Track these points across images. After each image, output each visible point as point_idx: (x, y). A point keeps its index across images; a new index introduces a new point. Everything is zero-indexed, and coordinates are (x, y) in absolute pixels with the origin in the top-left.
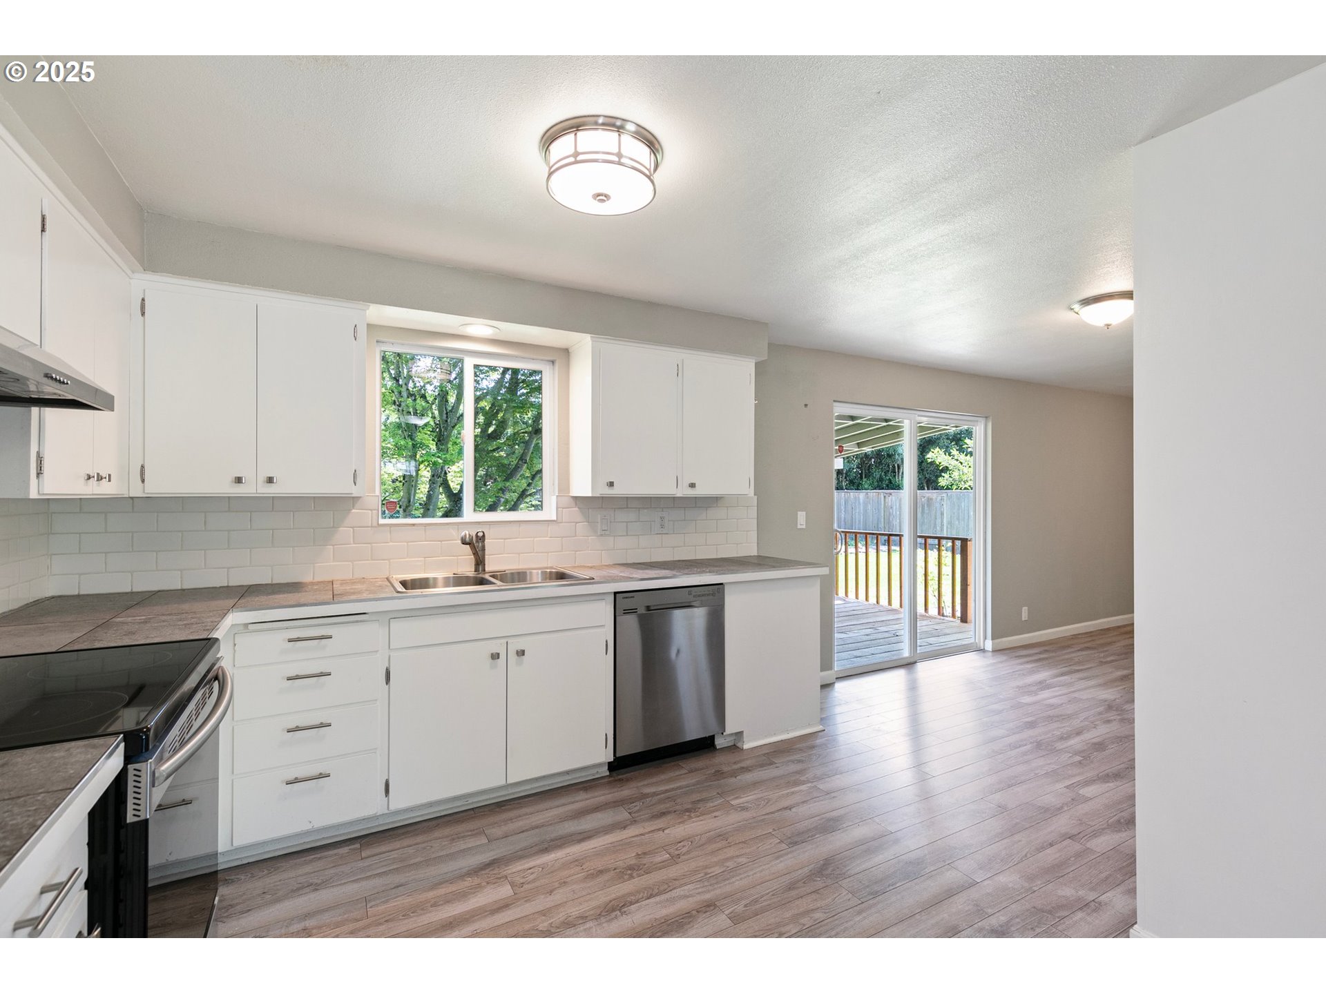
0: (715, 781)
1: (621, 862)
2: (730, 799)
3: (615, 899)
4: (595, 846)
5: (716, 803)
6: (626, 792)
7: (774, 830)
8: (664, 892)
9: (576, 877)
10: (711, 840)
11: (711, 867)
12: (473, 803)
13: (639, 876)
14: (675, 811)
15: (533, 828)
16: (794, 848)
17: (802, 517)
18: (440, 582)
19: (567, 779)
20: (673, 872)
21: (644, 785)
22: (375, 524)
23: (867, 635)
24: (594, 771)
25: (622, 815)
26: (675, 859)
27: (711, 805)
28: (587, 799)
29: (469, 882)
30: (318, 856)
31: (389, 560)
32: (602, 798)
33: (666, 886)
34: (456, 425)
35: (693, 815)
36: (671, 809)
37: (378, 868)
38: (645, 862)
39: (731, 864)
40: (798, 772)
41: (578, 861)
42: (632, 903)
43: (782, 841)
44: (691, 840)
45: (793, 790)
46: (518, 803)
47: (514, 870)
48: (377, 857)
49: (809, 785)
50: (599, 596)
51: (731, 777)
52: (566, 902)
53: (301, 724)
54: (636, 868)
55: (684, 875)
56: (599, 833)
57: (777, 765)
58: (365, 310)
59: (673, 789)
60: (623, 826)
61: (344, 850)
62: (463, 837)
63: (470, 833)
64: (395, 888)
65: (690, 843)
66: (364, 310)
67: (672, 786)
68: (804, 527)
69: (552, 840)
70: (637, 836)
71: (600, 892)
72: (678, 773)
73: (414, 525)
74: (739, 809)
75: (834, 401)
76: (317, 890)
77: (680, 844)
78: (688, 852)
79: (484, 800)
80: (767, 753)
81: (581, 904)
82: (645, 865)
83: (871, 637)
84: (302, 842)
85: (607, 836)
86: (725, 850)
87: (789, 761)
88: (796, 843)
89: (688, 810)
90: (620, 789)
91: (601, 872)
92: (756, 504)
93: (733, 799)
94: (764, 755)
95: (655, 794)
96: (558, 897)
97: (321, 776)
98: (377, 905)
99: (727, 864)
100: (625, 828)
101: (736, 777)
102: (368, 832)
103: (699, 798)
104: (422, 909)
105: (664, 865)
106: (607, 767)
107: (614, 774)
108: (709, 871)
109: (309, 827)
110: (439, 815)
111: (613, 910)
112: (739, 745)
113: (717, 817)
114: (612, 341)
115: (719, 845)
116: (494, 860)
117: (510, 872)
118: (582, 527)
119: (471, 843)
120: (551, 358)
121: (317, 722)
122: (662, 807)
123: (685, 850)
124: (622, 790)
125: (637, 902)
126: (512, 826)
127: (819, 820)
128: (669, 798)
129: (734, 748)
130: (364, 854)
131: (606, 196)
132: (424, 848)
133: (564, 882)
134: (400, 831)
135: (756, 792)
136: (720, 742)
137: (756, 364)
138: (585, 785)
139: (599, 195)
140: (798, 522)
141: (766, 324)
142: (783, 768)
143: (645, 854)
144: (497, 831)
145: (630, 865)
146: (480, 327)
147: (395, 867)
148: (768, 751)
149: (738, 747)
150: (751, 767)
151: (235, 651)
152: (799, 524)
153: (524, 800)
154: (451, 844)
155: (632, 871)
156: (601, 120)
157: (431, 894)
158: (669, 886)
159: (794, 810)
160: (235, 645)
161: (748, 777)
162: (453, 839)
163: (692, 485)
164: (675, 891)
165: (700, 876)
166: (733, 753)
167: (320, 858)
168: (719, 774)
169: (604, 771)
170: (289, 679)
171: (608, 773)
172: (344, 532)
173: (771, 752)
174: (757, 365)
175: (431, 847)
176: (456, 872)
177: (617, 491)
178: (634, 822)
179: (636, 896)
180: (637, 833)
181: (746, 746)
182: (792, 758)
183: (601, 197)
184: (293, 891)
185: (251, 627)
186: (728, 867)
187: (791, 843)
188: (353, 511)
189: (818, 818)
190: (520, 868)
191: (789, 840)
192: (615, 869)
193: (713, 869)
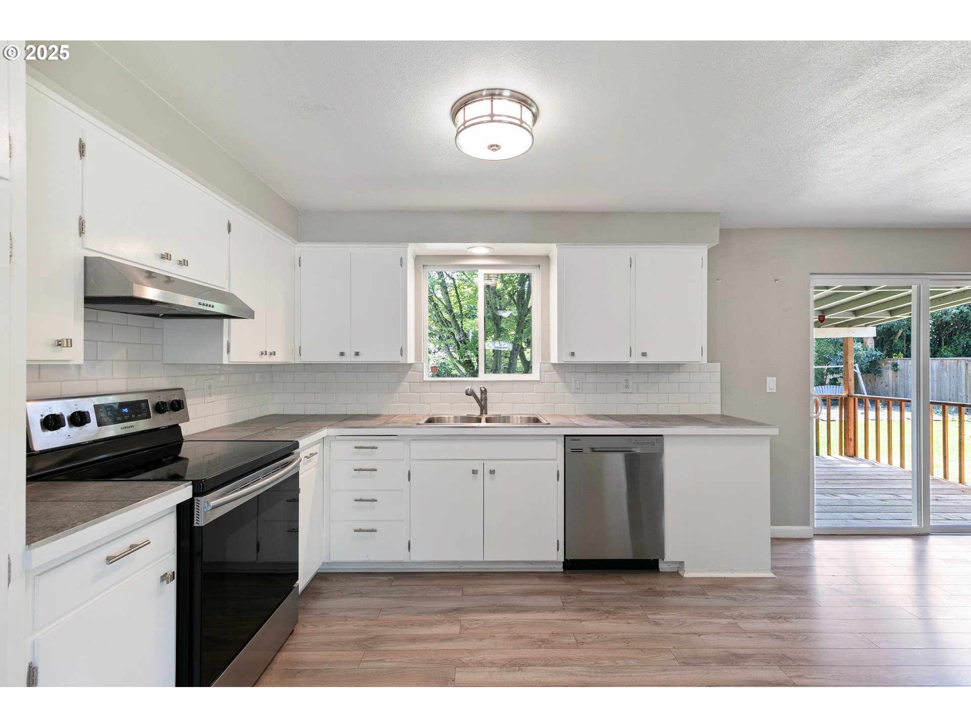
0: (644, 596)
1: (538, 634)
2: (648, 613)
3: (520, 658)
4: (526, 618)
5: (635, 613)
6: (569, 586)
7: (674, 648)
8: (558, 665)
9: (502, 634)
10: (613, 640)
11: (602, 660)
12: (464, 568)
13: (546, 648)
14: (598, 610)
15: (492, 595)
16: (686, 667)
17: (771, 384)
18: (452, 419)
19: (530, 567)
20: (573, 653)
21: (585, 585)
22: (421, 381)
23: (883, 500)
24: (552, 566)
25: (556, 601)
26: (578, 644)
27: (631, 613)
28: (538, 585)
29: (438, 617)
30: (372, 578)
31: (430, 404)
32: (550, 586)
33: (561, 662)
34: (527, 314)
35: (610, 617)
36: (596, 608)
37: (396, 594)
38: (554, 640)
39: (621, 663)
40: (726, 608)
41: (509, 625)
42: (530, 665)
43: (676, 659)
44: (598, 634)
45: (711, 620)
46: (492, 576)
47: (467, 618)
48: (398, 587)
49: (731, 620)
50: (553, 437)
51: (660, 596)
52: (487, 649)
53: (363, 498)
54: (547, 642)
55: (578, 658)
56: (534, 610)
57: (708, 597)
58: (407, 247)
59: (606, 593)
60: (553, 610)
61: (385, 578)
62: (449, 588)
63: (454, 587)
64: (399, 608)
65: (597, 636)
66: (405, 247)
67: (606, 591)
68: (774, 391)
69: (500, 606)
70: (560, 620)
71: (512, 650)
72: (616, 582)
73: (444, 381)
74: (652, 623)
75: (811, 274)
76: (361, 596)
77: (588, 635)
78: (591, 643)
79: (472, 569)
80: (704, 585)
81: (496, 653)
82: (554, 642)
83: (887, 503)
84: (366, 568)
85: (538, 614)
86: (622, 651)
87: (721, 596)
88: (688, 664)
89: (609, 612)
90: (565, 583)
91: (521, 637)
92: (720, 371)
93: (651, 614)
94: (700, 586)
95: (589, 593)
96: (483, 644)
97: (373, 531)
98: (385, 615)
99: (617, 661)
100: (554, 612)
101: (664, 597)
102: (401, 571)
103: (623, 606)
104: (405, 625)
105: (568, 646)
106: (562, 566)
107: (567, 571)
108: (600, 661)
109: (366, 559)
110: (442, 571)
111: (515, 665)
112: (681, 572)
113: (630, 623)
114: (571, 246)
115: (620, 645)
116: (459, 608)
117: (464, 618)
118: (560, 386)
119: (452, 593)
120: (538, 264)
121: (370, 498)
122: (589, 605)
123: (590, 640)
124: (566, 585)
125: (534, 665)
126: (480, 590)
127: (722, 652)
128: (599, 599)
129: (676, 574)
130: (393, 584)
131: (497, 146)
132: (425, 589)
133: (493, 636)
134: (418, 575)
135: (675, 613)
136: (662, 567)
137: (708, 250)
138: (541, 575)
139: (492, 146)
140: (768, 386)
141: (718, 214)
142: (714, 600)
143: (558, 634)
144: (469, 590)
145: (544, 639)
146: (480, 249)
147: (404, 596)
148: (706, 584)
149: (680, 574)
150: (682, 593)
151: (330, 451)
152: (768, 388)
153: (497, 575)
154: (440, 590)
155: (543, 643)
156: (484, 93)
157: (414, 618)
158: (563, 663)
159: (702, 637)
160: (330, 447)
161: (676, 600)
162: (443, 588)
163: (644, 354)
164: (566, 667)
165: (591, 663)
166: (673, 578)
167: (372, 579)
168: (652, 592)
169: (560, 568)
170: (355, 470)
171: (562, 570)
172: (404, 385)
173: (708, 585)
174: (710, 252)
175: (429, 589)
176: (435, 609)
177: (576, 359)
178: (563, 609)
179: (535, 661)
180: (561, 618)
181: (686, 575)
182: (727, 594)
183: (494, 147)
184: (351, 594)
185: (337, 438)
186: (617, 664)
187: (683, 663)
188: (409, 372)
189: (723, 650)
190: (471, 618)
191: (683, 660)
192: (531, 638)
193: (603, 661)
